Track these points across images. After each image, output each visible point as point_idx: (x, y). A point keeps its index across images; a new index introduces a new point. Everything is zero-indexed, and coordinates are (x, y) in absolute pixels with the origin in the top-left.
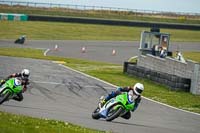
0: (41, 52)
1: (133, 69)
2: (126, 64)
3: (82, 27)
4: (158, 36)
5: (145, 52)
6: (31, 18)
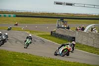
0: (21, 28)
1: (54, 34)
2: (52, 32)
4: (63, 22)
5: (58, 27)
6: (17, 16)
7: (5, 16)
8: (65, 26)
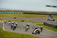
2: (44, 23)
3: (35, 15)
4: (51, 17)
7: (17, 13)
8: (52, 19)
